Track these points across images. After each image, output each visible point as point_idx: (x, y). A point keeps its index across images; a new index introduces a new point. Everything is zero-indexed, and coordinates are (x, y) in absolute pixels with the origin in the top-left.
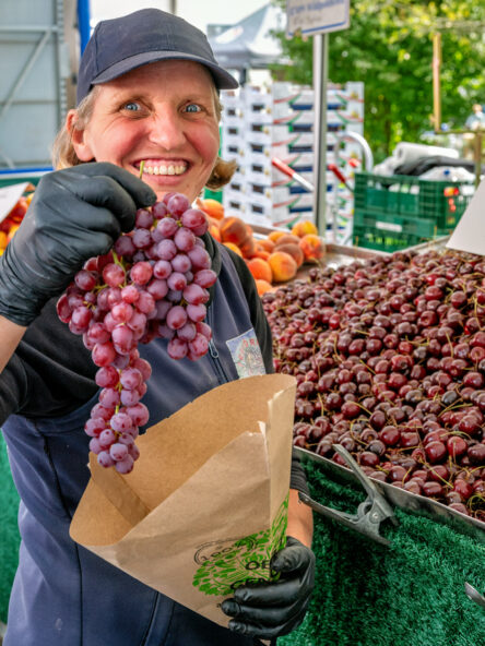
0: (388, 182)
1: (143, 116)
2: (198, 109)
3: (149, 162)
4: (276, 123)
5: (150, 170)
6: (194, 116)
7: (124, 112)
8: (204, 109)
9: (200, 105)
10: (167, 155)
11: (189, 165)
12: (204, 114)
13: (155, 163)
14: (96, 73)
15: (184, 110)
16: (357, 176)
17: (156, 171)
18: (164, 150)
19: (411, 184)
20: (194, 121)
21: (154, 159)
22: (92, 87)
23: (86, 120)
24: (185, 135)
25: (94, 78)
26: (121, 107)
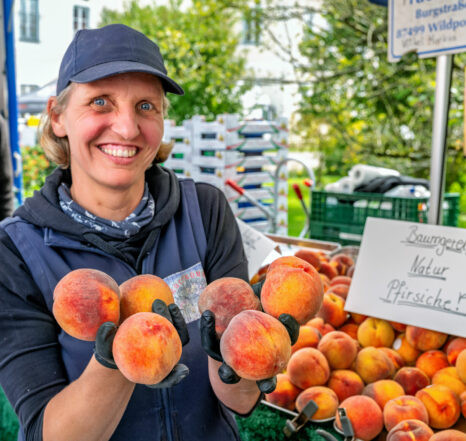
0: (353, 199)
1: (108, 110)
2: (151, 107)
3: (110, 146)
4: (229, 149)
5: (110, 152)
6: (147, 112)
7: (94, 106)
8: (154, 108)
9: (152, 104)
10: (124, 143)
11: (138, 150)
12: (154, 112)
13: (115, 147)
14: (74, 73)
15: (140, 108)
16: (314, 194)
17: (114, 153)
18: (122, 139)
19: (382, 201)
20: (146, 117)
21: (114, 144)
22: (70, 83)
23: (64, 107)
24: (139, 127)
25: (73, 76)
26: (92, 101)
